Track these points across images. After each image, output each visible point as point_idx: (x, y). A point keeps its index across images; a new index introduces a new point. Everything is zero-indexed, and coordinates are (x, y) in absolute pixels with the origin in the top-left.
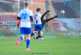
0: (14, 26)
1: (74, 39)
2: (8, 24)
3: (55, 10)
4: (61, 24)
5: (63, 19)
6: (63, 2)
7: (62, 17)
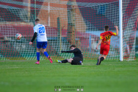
0: (22, 42)
1: (110, 61)
2: (12, 39)
3: (86, 22)
4: (92, 39)
5: (95, 32)
6: (93, 7)
7: (91, 29)
